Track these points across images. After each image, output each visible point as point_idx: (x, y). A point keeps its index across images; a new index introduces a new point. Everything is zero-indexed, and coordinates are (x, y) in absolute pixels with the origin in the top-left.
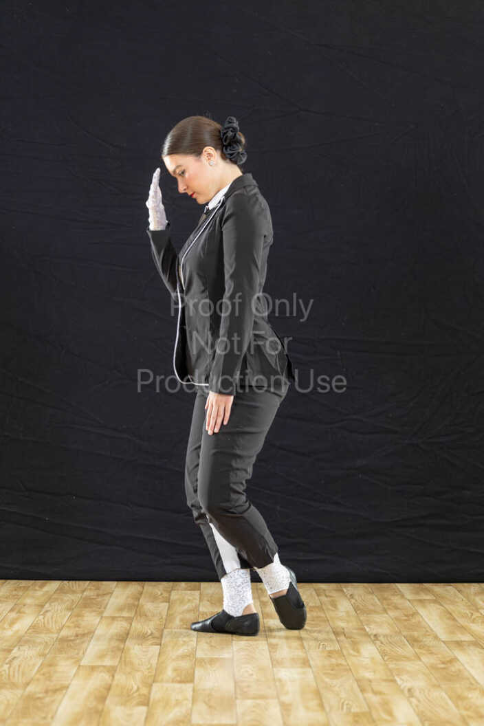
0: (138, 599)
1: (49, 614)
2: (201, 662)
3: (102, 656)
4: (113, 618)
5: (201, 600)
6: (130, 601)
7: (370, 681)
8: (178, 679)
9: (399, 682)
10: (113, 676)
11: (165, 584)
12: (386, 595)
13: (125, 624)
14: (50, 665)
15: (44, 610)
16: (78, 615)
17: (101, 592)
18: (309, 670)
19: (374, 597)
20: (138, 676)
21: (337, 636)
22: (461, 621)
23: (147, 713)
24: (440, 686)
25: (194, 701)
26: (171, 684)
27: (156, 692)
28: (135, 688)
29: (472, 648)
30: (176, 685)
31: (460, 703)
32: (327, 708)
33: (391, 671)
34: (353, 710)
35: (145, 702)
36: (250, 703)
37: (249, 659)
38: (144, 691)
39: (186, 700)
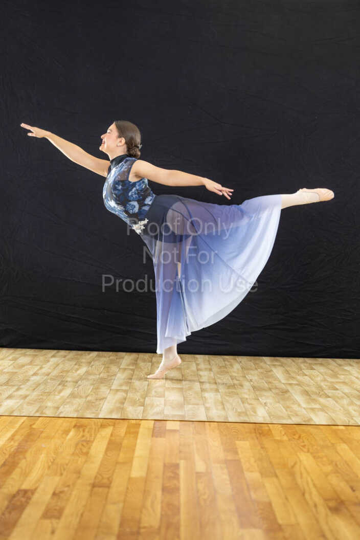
0: (136, 361)
1: (94, 366)
3: (121, 385)
4: (125, 369)
6: (133, 362)
7: (247, 399)
8: (158, 396)
9: (260, 400)
10: (127, 394)
11: (150, 354)
12: (257, 362)
13: (131, 372)
14: (97, 389)
15: (91, 364)
16: (108, 367)
17: (118, 357)
18: (219, 394)
19: (252, 364)
20: (139, 394)
21: (232, 379)
22: (293, 375)
23: (144, 409)
24: (279, 402)
25: (165, 405)
26: (154, 398)
27: (147, 401)
28: (137, 399)
29: (297, 386)
30: (156, 398)
31: (288, 409)
32: (226, 410)
33: (257, 395)
34: (239, 410)
35: (143, 405)
36: (190, 406)
37: (190, 388)
38: (142, 400)
39: (161, 404)
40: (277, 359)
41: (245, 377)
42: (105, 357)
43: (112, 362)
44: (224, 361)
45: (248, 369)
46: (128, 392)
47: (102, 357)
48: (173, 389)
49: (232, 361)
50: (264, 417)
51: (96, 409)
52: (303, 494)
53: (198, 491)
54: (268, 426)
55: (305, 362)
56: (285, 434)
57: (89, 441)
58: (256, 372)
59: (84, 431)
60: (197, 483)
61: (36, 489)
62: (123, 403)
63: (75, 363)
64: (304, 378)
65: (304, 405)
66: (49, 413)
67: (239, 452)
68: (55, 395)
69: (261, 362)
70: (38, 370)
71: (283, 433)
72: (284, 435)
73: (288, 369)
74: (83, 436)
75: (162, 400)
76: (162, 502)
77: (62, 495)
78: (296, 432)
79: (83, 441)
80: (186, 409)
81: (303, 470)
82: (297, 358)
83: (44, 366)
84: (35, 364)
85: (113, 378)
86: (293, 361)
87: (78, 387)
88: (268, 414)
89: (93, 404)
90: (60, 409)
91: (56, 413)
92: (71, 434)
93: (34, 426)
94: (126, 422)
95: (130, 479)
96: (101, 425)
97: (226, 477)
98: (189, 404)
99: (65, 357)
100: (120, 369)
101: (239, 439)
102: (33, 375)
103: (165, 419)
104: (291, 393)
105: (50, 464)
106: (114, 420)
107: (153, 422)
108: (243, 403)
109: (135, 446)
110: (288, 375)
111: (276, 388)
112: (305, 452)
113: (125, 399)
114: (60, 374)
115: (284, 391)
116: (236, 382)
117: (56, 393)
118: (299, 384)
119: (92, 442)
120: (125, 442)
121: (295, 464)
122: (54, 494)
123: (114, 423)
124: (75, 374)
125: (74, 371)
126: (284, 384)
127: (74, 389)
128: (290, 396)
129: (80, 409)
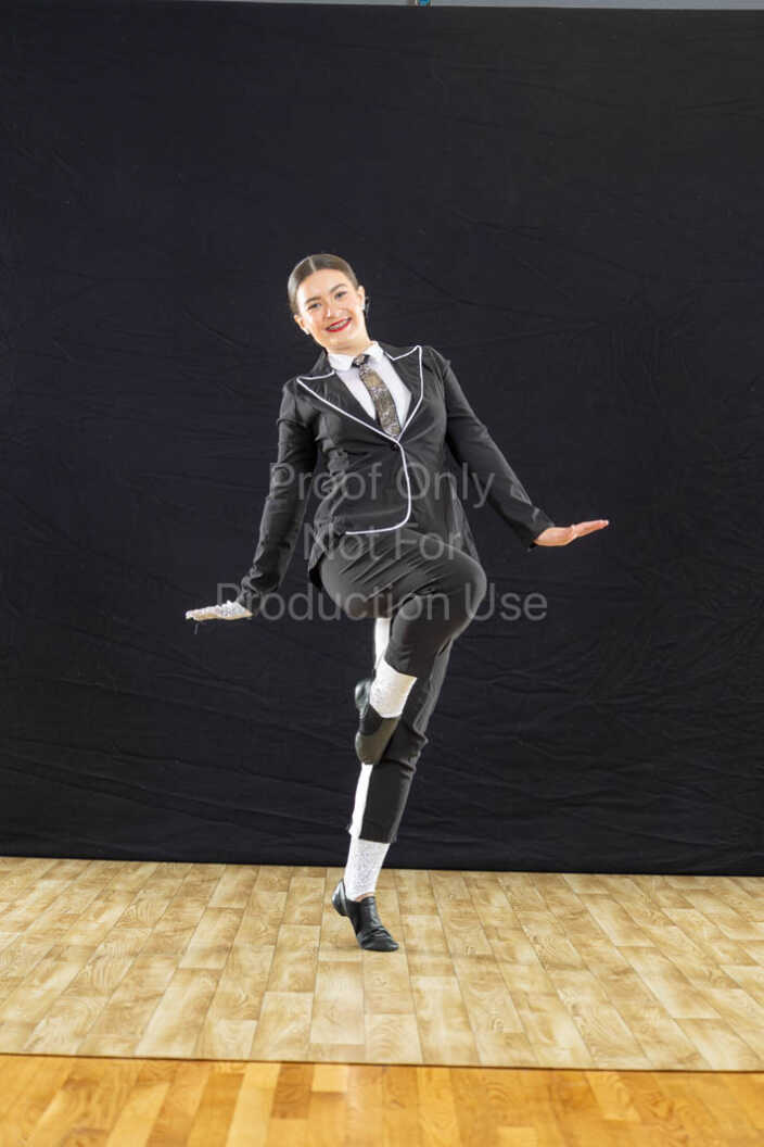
0: (251, 887)
1: (143, 904)
2: (324, 966)
3: (206, 954)
4: (221, 910)
6: (242, 889)
7: (526, 994)
8: (296, 987)
9: (562, 996)
10: (218, 982)
11: (284, 869)
12: (548, 887)
13: (235, 918)
14: (142, 967)
17: (207, 877)
18: (453, 979)
19: (535, 890)
20: (248, 981)
21: (488, 937)
22: (640, 923)
23: (256, 1029)
26: (286, 993)
27: (268, 1001)
33: (552, 983)
34: (505, 1030)
35: (256, 1015)
37: (382, 963)
39: (305, 1013)
40: (598, 881)
42: (174, 877)
43: (189, 891)
44: (468, 886)
45: (530, 908)
46: (220, 976)
47: (165, 877)
48: (338, 965)
50: (573, 1050)
51: (132, 1029)
54: (586, 1080)
55: (667, 887)
56: (632, 1100)
57: (99, 1131)
59: (89, 1098)
62: (204, 1010)
64: (669, 932)
65: (675, 1012)
66: (3, 1041)
68: (32, 986)
69: (558, 888)
71: (625, 1098)
72: (627, 1106)
73: (626, 905)
74: (86, 1115)
75: (308, 997)
78: (661, 1092)
79: (83, 1131)
80: (368, 1028)
82: (647, 877)
83: (18, 902)
85: (187, 935)
86: (638, 884)
87: (94, 962)
88: (583, 1038)
90: (37, 1029)
91: (24, 1042)
92: (55, 1107)
94: (206, 1070)
96: (138, 1081)
98: (377, 1010)
99: (75, 876)
100: (206, 909)
101: (510, 1120)
103: (311, 1059)
106: (175, 1063)
107: (278, 1066)
108: (517, 1005)
111: (601, 961)
114: (56, 926)
115: (621, 969)
116: (497, 943)
117: (36, 982)
118: (659, 948)
119: (108, 1133)
120: (197, 1134)
123: (175, 1072)
124: (94, 926)
125: (92, 918)
126: (617, 948)
127: (84, 967)
128: (636, 984)
129: (91, 1030)
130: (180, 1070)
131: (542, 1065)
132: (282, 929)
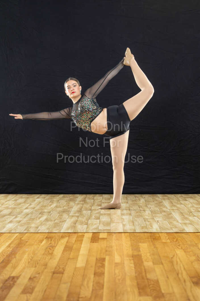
0: (85, 199)
1: (60, 203)
2: (102, 214)
3: (75, 213)
4: (78, 204)
5: (102, 199)
6: (83, 199)
7: (147, 219)
8: (96, 218)
9: (155, 219)
10: (78, 218)
12: (154, 197)
13: (82, 205)
14: (61, 216)
15: (59, 202)
16: (68, 203)
17: (75, 197)
18: (131, 216)
19: (151, 198)
20: (85, 218)
21: (139, 208)
22: (174, 204)
23: (87, 227)
24: (166, 220)
25: (100, 224)
26: (93, 220)
27: (90, 222)
28: (84, 221)
29: (176, 211)
30: (95, 220)
31: (171, 224)
32: (135, 225)
33: (153, 216)
34: (142, 226)
35: (87, 224)
36: (114, 224)
37: (115, 214)
38: (86, 221)
39: (97, 223)
40: (166, 196)
41: (147, 206)
42: (67, 197)
43: (71, 200)
44: (135, 197)
45: (149, 202)
46: (79, 217)
47: (65, 197)
48: (105, 214)
49: (140, 197)
50: (157, 229)
51: (60, 227)
52: (178, 274)
53: (115, 274)
54: (159, 235)
55: (182, 196)
56: (169, 238)
57: (54, 246)
58: (153, 203)
59: (51, 240)
60: (115, 270)
61: (19, 276)
62: (75, 223)
63: (50, 201)
64: (181, 206)
65: (180, 221)
66: (32, 230)
67: (141, 250)
68: (37, 220)
69: (157, 197)
70: (28, 206)
71: (167, 238)
72: (167, 239)
73: (172, 201)
74: (51, 243)
75: (98, 221)
76: (93, 282)
77: (35, 279)
78: (175, 237)
79: (50, 246)
80: (112, 226)
81: (178, 260)
82: (177, 195)
83: (32, 204)
84: (27, 202)
85: (71, 209)
86: (175, 196)
87: (50, 215)
88: (159, 227)
89: (58, 225)
90: (39, 228)
91: (36, 230)
92: (44, 242)
93: (22, 239)
94: (76, 235)
95: (76, 268)
96: (62, 237)
97: (132, 265)
98: (113, 222)
99: (44, 198)
100: (75, 204)
101: (142, 242)
102: (25, 209)
103: (99, 232)
104: (173, 215)
105: (30, 260)
106: (69, 233)
107: (92, 234)
108: (145, 221)
109: (80, 248)
110: (172, 204)
111: (165, 212)
112: (179, 249)
113: (77, 221)
114: (41, 208)
115: (169, 213)
116: (141, 209)
117: (38, 219)
118: (178, 209)
119: (55, 247)
120: (75, 246)
121: (174, 256)
122: (30, 278)
123: (69, 235)
124: (49, 208)
125: (49, 206)
126: (169, 209)
127: (48, 216)
128: (172, 216)
129: (51, 228)
130: (71, 235)
131: (149, 232)
132: (93, 207)
